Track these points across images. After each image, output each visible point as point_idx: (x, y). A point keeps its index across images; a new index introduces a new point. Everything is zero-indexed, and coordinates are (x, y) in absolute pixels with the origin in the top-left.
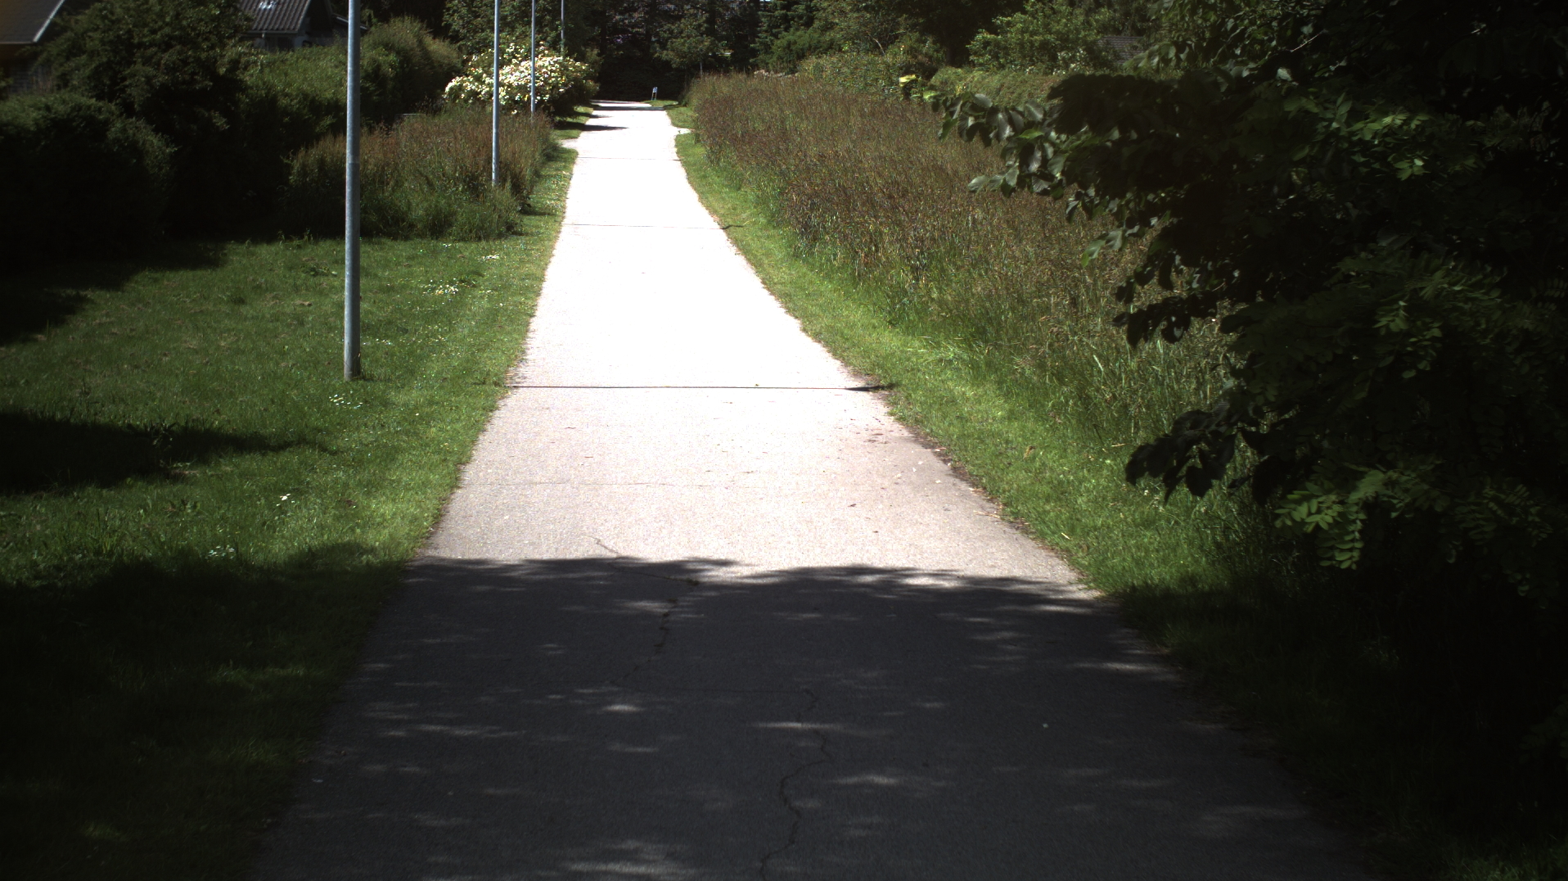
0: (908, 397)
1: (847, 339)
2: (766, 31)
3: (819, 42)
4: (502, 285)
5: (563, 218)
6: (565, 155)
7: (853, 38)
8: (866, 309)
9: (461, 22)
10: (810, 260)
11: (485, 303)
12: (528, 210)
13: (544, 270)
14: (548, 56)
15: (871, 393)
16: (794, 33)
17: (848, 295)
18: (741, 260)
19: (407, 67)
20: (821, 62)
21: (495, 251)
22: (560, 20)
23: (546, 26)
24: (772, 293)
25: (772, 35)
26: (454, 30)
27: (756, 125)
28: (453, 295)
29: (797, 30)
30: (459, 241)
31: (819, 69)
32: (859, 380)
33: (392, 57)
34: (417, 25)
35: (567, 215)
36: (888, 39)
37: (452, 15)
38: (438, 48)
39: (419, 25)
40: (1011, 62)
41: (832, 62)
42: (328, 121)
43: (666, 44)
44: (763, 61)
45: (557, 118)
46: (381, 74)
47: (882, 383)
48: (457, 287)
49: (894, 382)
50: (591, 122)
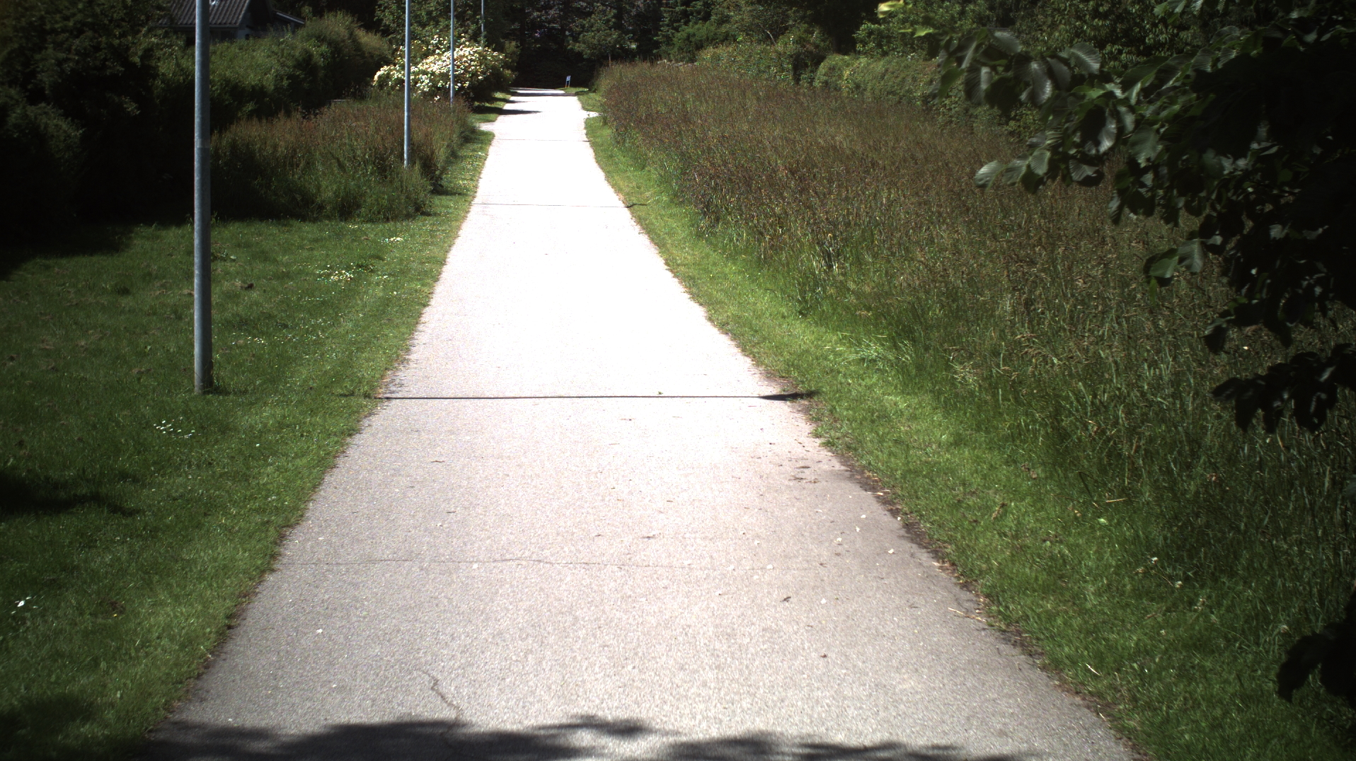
0: (832, 411)
1: (756, 331)
2: (668, 25)
3: (715, 34)
4: (401, 269)
5: (474, 197)
6: (482, 137)
7: (748, 30)
8: (772, 295)
9: (391, 17)
10: (714, 240)
11: (379, 292)
12: (439, 190)
13: (447, 252)
14: (469, 46)
15: (788, 403)
16: (693, 26)
17: (753, 279)
18: (644, 239)
19: (338, 56)
20: (718, 51)
21: (401, 232)
22: (480, 14)
23: (468, 20)
24: (676, 276)
25: (674, 28)
26: (385, 25)
27: (659, 108)
28: (347, 281)
29: (696, 23)
30: (367, 222)
31: (716, 58)
32: (773, 384)
33: (324, 48)
34: (349, 19)
35: (477, 194)
36: (779, 31)
37: (384, 11)
38: (369, 40)
39: (350, 19)
40: (893, 49)
41: (728, 52)
42: (250, 107)
43: (578, 38)
44: (665, 52)
45: (477, 104)
46: (312, 63)
47: (800, 389)
48: (353, 273)
49: (813, 389)
50: (507, 107)
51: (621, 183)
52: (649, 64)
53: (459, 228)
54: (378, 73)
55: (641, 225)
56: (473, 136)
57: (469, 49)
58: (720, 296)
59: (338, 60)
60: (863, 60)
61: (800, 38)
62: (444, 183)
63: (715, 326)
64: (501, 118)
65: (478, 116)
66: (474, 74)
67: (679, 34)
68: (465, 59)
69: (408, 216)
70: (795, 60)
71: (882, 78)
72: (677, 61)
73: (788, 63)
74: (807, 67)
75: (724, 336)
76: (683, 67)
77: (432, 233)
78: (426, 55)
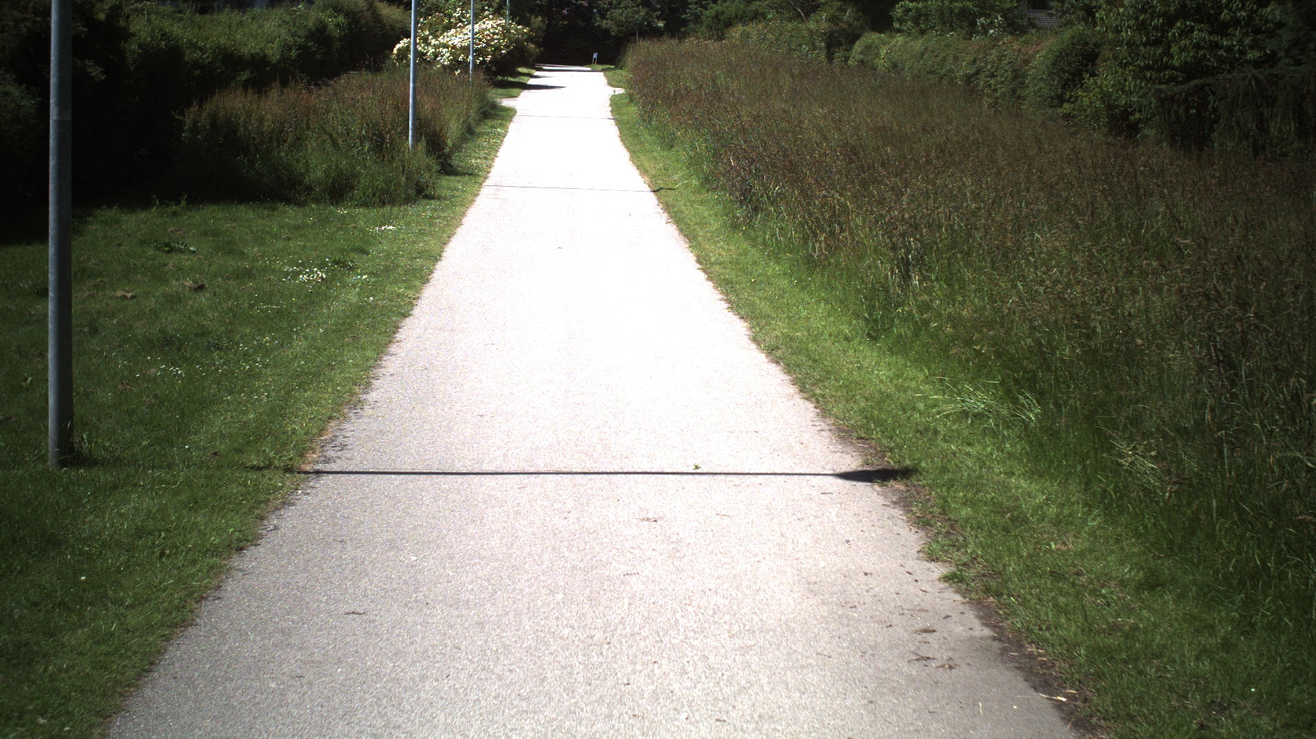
0: (944, 506)
2: (696, 3)
3: (744, 12)
5: (486, 178)
6: (505, 113)
7: (778, 8)
8: (829, 307)
11: (353, 297)
12: (448, 169)
16: (722, 4)
17: (802, 285)
18: (672, 230)
20: (748, 29)
21: (396, 218)
25: (701, 6)
27: (688, 85)
28: (317, 282)
31: (745, 36)
32: (851, 452)
35: (490, 175)
36: (810, 8)
38: (391, 13)
40: (932, 28)
41: (758, 30)
42: (245, 75)
43: (606, 15)
44: (694, 30)
45: (500, 78)
46: (326, 33)
47: (890, 462)
48: (327, 273)
49: (908, 462)
50: (532, 82)
51: (646, 164)
52: (677, 41)
53: (464, 214)
54: (398, 46)
55: (669, 213)
56: (492, 112)
57: (491, 22)
58: (764, 306)
59: (355, 31)
60: (900, 39)
61: (833, 16)
62: (455, 162)
63: (762, 350)
64: (525, 94)
65: (501, 91)
66: (498, 48)
67: (708, 12)
68: (487, 32)
69: (408, 200)
70: (829, 38)
71: (922, 57)
72: (705, 39)
73: (821, 42)
74: (841, 45)
75: (774, 365)
76: (713, 45)
77: (431, 221)
78: (448, 28)
